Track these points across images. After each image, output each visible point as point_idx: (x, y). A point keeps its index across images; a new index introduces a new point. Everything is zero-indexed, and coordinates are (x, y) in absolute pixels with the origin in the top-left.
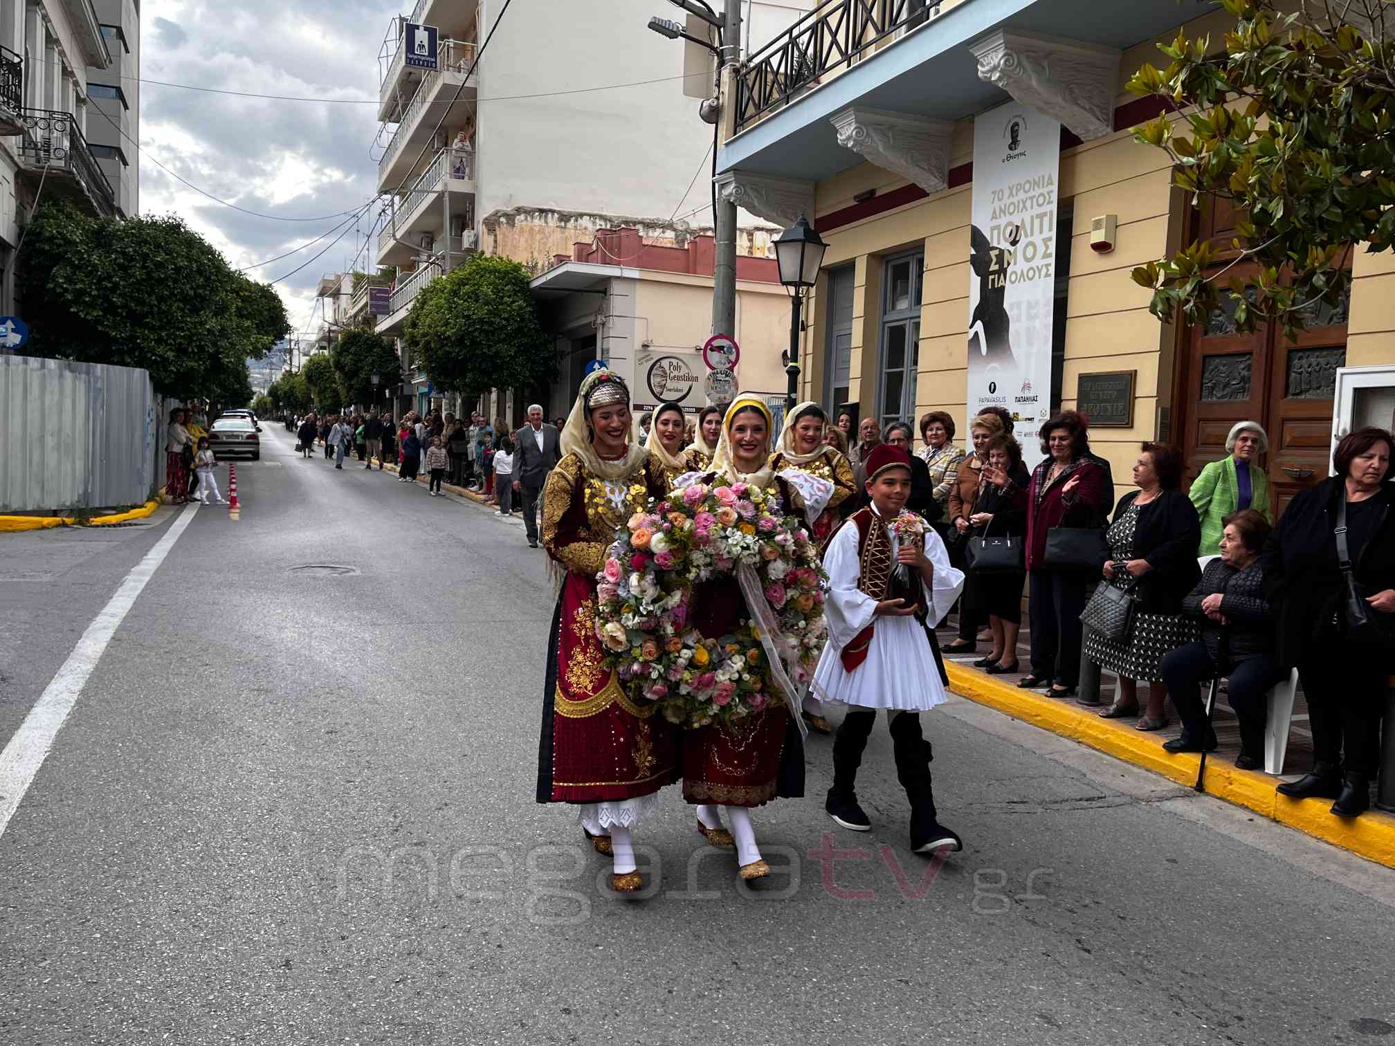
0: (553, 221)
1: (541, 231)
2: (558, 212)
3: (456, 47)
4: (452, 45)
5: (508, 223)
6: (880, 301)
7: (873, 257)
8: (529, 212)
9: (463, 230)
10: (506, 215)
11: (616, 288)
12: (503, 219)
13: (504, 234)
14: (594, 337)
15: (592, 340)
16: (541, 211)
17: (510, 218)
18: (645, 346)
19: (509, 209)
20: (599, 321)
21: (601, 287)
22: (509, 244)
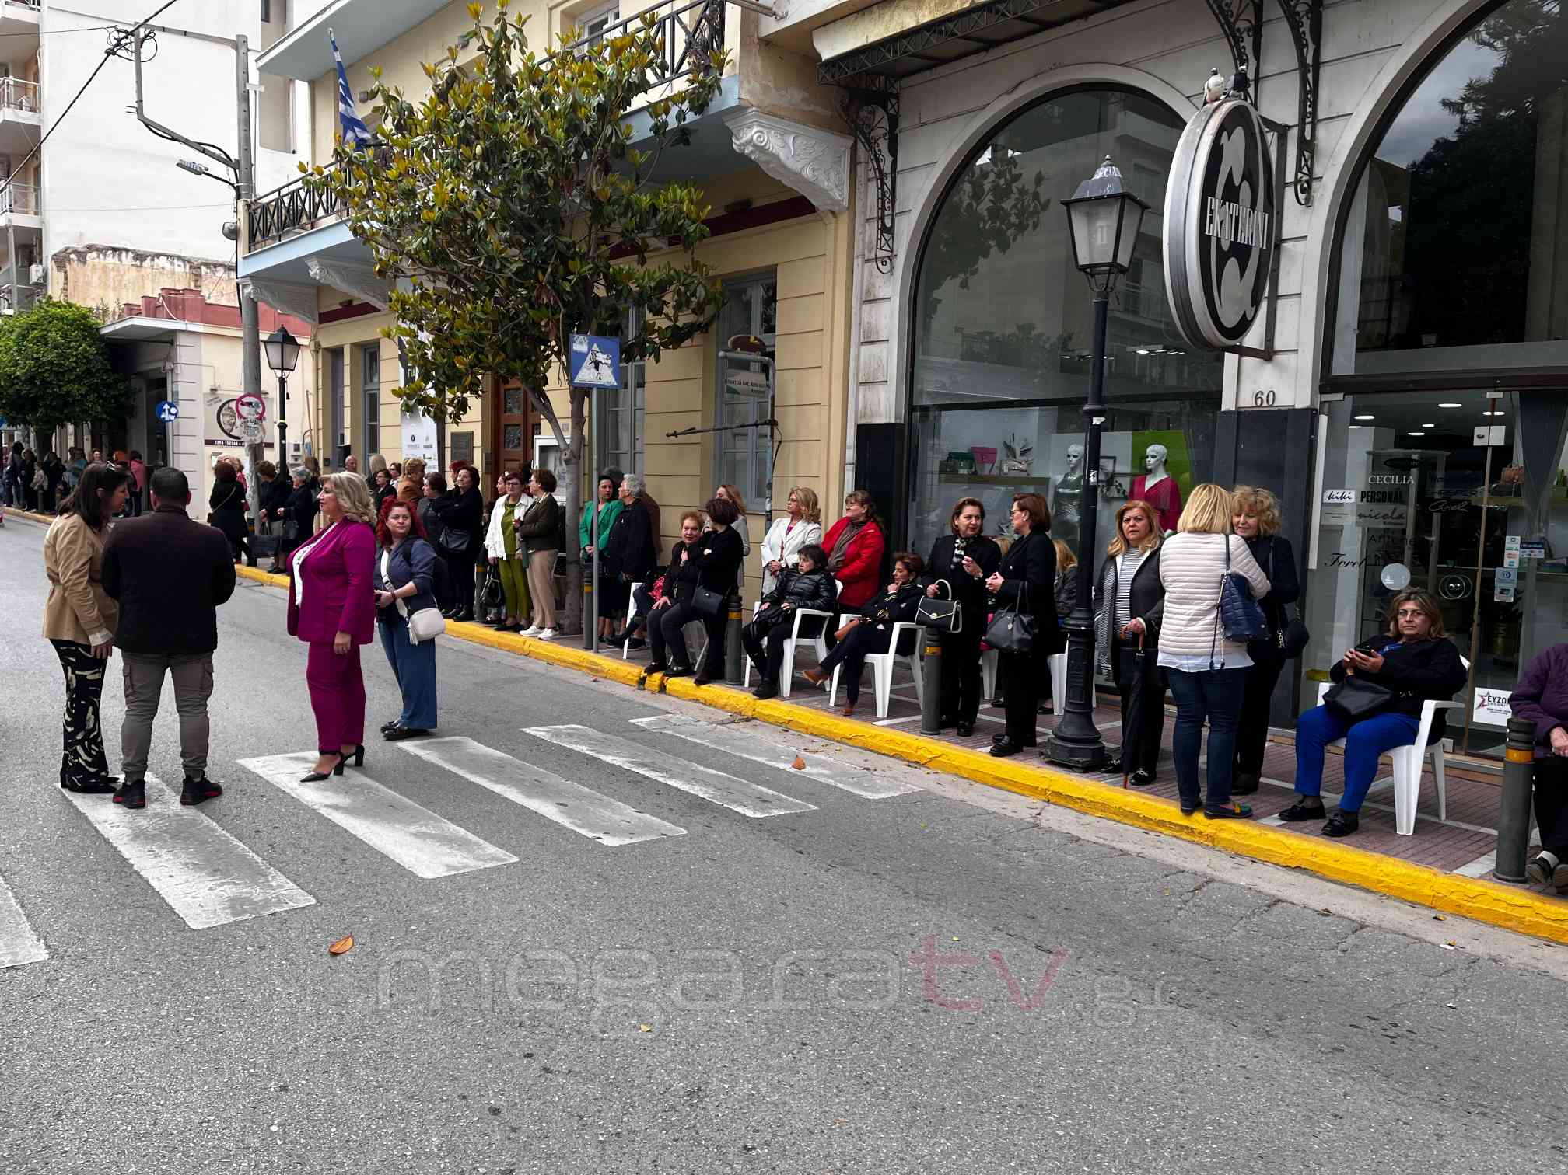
0: (127, 260)
1: (115, 269)
2: (133, 251)
3: (16, 85)
4: (12, 83)
5: (79, 260)
6: (361, 375)
7: (354, 345)
8: (102, 250)
9: (30, 264)
10: (76, 252)
11: (181, 340)
12: (73, 256)
13: (75, 271)
14: (165, 380)
15: (162, 383)
16: (115, 250)
17: (81, 256)
18: (213, 390)
19: (80, 247)
20: (168, 367)
21: (168, 339)
22: (81, 280)
